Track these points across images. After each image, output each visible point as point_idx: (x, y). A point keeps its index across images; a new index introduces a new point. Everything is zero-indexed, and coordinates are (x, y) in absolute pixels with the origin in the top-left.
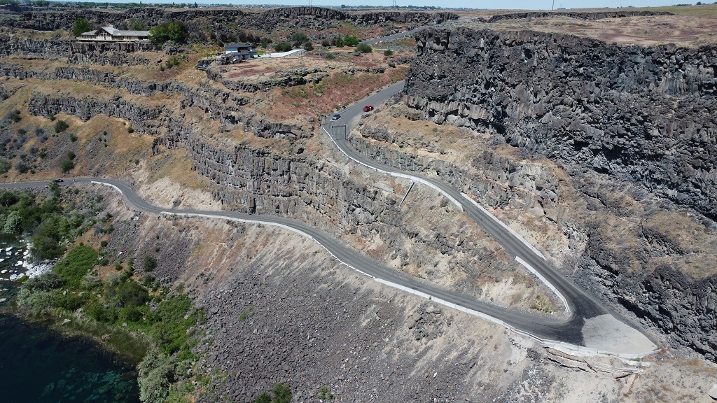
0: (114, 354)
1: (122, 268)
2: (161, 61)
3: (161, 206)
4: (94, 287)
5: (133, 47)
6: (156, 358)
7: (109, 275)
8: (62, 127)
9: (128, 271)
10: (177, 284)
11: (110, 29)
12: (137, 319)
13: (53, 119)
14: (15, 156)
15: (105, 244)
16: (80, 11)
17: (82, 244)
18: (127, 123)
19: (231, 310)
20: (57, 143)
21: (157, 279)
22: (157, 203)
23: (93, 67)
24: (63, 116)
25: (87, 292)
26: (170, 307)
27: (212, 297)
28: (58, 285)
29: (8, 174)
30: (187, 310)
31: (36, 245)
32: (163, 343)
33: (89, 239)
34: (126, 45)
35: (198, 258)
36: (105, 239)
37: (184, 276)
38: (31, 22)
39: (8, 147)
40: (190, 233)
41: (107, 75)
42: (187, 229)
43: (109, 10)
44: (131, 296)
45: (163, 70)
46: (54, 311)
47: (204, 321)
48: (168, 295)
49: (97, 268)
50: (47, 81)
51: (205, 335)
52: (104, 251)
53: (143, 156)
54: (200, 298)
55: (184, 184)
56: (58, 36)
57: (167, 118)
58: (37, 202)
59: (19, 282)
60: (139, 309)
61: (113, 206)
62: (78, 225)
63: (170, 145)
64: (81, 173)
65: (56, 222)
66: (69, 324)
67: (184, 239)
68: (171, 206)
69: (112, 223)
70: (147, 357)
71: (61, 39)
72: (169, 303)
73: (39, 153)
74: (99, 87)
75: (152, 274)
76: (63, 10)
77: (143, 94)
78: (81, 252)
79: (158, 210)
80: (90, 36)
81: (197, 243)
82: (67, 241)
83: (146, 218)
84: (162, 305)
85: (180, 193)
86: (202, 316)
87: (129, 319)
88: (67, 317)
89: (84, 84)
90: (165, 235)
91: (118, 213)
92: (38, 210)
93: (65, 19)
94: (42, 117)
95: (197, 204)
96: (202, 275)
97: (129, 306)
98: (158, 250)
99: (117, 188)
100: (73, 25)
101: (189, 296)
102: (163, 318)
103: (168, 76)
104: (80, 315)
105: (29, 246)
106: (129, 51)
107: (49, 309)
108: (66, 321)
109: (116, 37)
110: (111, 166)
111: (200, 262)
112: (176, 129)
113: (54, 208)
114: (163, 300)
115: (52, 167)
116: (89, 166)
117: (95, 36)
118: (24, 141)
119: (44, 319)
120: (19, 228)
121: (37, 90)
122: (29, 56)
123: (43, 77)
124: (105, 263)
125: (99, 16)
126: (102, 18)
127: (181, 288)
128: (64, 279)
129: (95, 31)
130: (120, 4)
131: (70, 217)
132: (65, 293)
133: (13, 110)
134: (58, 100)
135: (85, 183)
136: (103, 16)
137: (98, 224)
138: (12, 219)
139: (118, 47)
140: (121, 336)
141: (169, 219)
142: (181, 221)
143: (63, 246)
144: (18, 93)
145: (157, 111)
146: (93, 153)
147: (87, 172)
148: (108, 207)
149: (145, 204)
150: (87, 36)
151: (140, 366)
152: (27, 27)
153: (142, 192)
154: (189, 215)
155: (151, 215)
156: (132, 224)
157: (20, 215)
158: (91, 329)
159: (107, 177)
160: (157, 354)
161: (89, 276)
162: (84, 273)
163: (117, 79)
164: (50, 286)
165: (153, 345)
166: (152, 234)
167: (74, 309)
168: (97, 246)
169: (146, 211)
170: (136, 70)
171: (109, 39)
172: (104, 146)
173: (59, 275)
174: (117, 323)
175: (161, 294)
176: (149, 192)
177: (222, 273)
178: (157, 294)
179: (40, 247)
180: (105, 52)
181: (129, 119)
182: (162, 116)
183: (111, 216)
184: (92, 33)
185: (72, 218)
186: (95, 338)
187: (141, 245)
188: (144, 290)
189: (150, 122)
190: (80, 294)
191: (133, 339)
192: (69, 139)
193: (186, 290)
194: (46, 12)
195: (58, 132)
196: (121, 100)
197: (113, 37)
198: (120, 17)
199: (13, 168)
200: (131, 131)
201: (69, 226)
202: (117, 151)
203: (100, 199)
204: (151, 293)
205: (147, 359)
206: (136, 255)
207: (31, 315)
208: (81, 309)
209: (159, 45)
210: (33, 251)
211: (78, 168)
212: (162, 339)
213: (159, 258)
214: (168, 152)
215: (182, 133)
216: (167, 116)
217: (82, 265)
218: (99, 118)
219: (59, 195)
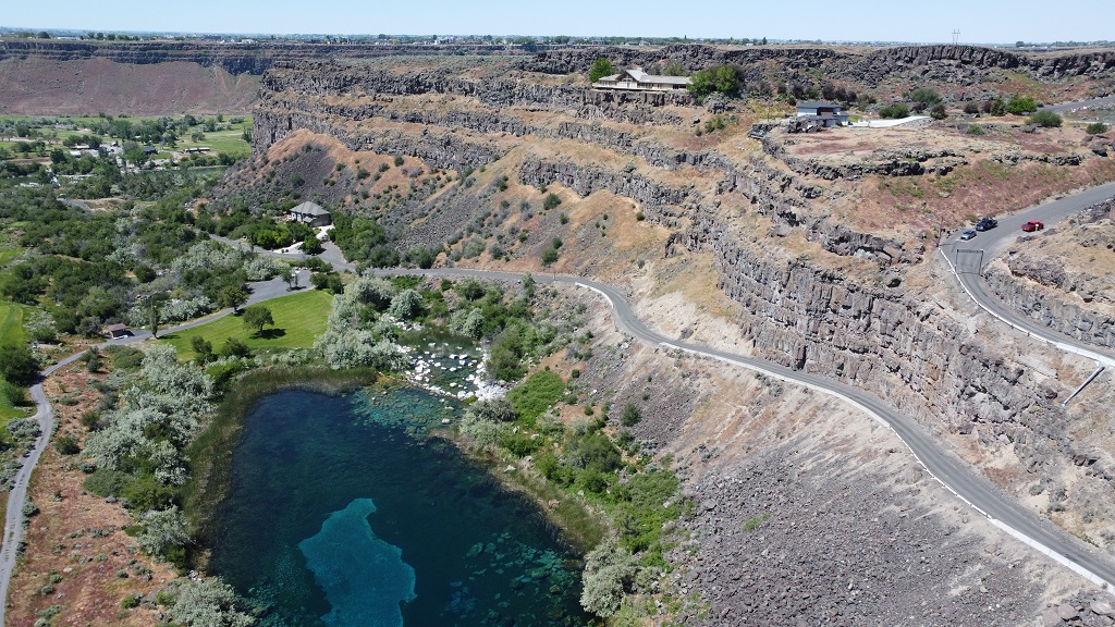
0: (560, 530)
1: (592, 413)
2: (699, 121)
3: (662, 333)
4: (552, 431)
5: (663, 100)
6: (613, 551)
7: (574, 418)
8: (553, 202)
9: (601, 419)
10: (663, 453)
11: (637, 73)
12: (599, 490)
13: (544, 191)
14: (491, 235)
15: (576, 374)
16: (603, 48)
17: (547, 368)
18: (637, 205)
19: (735, 511)
20: (543, 223)
21: (637, 440)
22: (658, 329)
23: (607, 123)
24: (556, 188)
25: (542, 436)
26: (647, 484)
27: (710, 483)
28: (508, 419)
29: (479, 258)
30: (669, 494)
31: (494, 358)
32: (627, 533)
33: (558, 363)
34: (654, 96)
35: (702, 421)
36: (578, 367)
37: (676, 443)
38: (544, 64)
39: (486, 222)
40: (697, 382)
41: (622, 137)
42: (694, 375)
43: (642, 48)
44: (597, 456)
45: (699, 134)
46: (499, 452)
47: (692, 517)
48: (648, 467)
49: (560, 405)
50: (546, 140)
51: (688, 538)
52: (574, 383)
53: (651, 257)
54: (693, 481)
55: (702, 307)
56: (571, 81)
57: (694, 206)
58: (505, 300)
59: (466, 403)
60: (605, 476)
61: (597, 323)
62: (547, 341)
63: (692, 245)
64: (565, 269)
65: (522, 331)
66: (513, 474)
67: (686, 389)
68: (677, 335)
69: (592, 347)
70: (601, 547)
71: (573, 85)
72: (646, 479)
73: (519, 234)
74: (609, 152)
75: (632, 431)
76: (583, 47)
77: (666, 167)
78: (545, 378)
79: (657, 339)
80: (610, 82)
81: (705, 399)
82: (530, 360)
83: (639, 347)
84: (636, 478)
85: (694, 319)
86: (689, 508)
87: (588, 487)
88: (512, 463)
89: (590, 147)
90: (661, 377)
91: (602, 334)
92: (504, 311)
93: (583, 59)
94: (531, 187)
95: (715, 340)
96: (703, 447)
97: (591, 470)
98: (646, 398)
99: (608, 298)
100: (592, 67)
101: (677, 475)
102: (634, 498)
103: (705, 144)
104: (528, 465)
105: (486, 357)
106: (656, 105)
107: (494, 448)
108: (510, 468)
109: (643, 84)
110: (605, 265)
111: (704, 427)
112: (704, 223)
113: (523, 313)
114: (639, 472)
115: (531, 256)
116: (576, 261)
117: (615, 83)
118: (504, 217)
119: (485, 458)
120: (478, 331)
121: (532, 151)
122: (532, 107)
123: (542, 133)
124: (572, 402)
125: (627, 55)
126: (629, 57)
127: (668, 460)
128: (517, 411)
129: (617, 76)
130: (657, 39)
131: (539, 327)
132: (515, 430)
133: (501, 175)
134: (554, 166)
135: (568, 285)
136: (630, 55)
137: (573, 343)
138: (473, 318)
139: (643, 99)
140: (572, 508)
141: (671, 356)
142: (687, 361)
143: (525, 365)
144: (511, 154)
145: (681, 194)
146: (585, 244)
147: (572, 268)
148: (591, 323)
149: (640, 326)
150: (606, 82)
151: (590, 556)
152: (538, 71)
153: (640, 309)
154: (702, 354)
155: (647, 345)
156: (619, 353)
157: (483, 314)
158: (537, 488)
159: (596, 280)
160: (616, 546)
161: (548, 414)
162: (542, 410)
163: (635, 143)
164: (499, 417)
165: (612, 532)
166: (643, 373)
167: (522, 454)
168: (566, 376)
169: (641, 336)
170: (662, 132)
171: (634, 86)
172: (601, 235)
173: (513, 405)
174: (572, 487)
175: (639, 463)
176: (649, 311)
177: (733, 451)
178: (633, 461)
179: (498, 362)
180: (624, 105)
181: (641, 201)
182: (687, 202)
183: (591, 336)
184: (613, 78)
185: (543, 329)
186: (541, 501)
187: (625, 386)
188: (616, 452)
189: (669, 208)
190: (533, 437)
191: (586, 515)
192: (558, 220)
193: (675, 466)
194: (563, 50)
195: (547, 209)
196: (635, 173)
197: (639, 84)
198: (653, 57)
199: (487, 251)
200: (641, 218)
201: (536, 340)
202: (617, 244)
203: (583, 309)
204: (624, 458)
205: (601, 549)
206: (615, 398)
207: (471, 449)
208: (530, 457)
209: (700, 98)
210: (489, 365)
211: (562, 261)
212: (627, 527)
213: (645, 409)
214: (687, 255)
215: (712, 229)
216: (694, 202)
217: (543, 397)
218: (602, 195)
219: (532, 296)
